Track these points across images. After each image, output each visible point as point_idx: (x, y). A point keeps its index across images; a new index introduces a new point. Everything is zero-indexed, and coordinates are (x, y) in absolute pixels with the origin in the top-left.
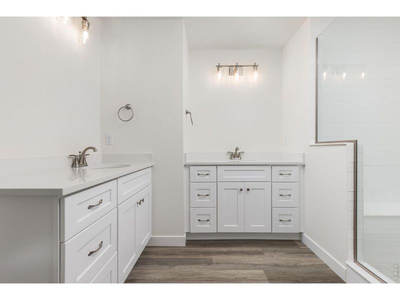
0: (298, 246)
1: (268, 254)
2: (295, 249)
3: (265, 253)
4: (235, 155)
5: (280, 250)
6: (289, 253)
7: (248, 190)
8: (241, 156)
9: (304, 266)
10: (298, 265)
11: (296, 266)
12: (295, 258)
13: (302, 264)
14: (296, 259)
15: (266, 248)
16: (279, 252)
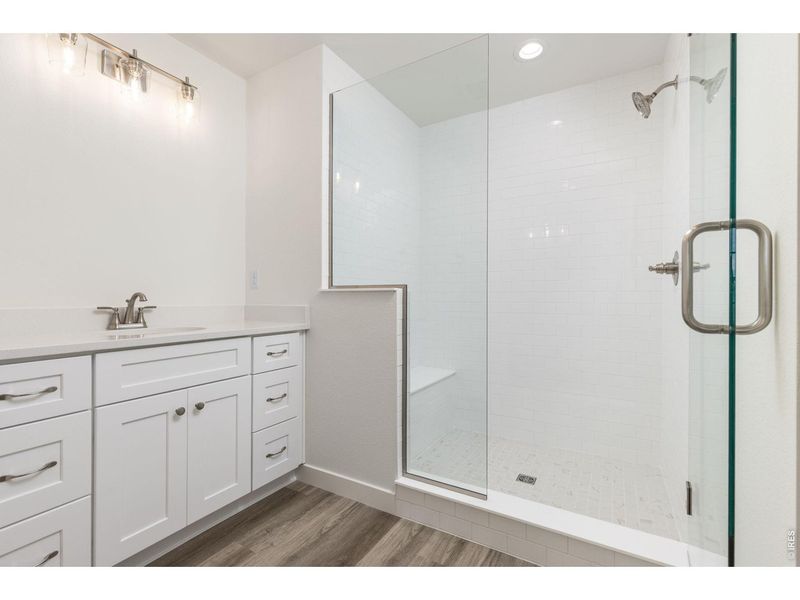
0: (300, 493)
1: (260, 547)
2: (300, 504)
3: (251, 549)
4: (128, 315)
5: (276, 522)
6: (296, 518)
7: (199, 407)
8: (146, 316)
9: (334, 527)
10: (325, 531)
11: (323, 536)
12: (309, 521)
13: (329, 525)
14: (313, 522)
15: (248, 535)
16: (279, 525)
